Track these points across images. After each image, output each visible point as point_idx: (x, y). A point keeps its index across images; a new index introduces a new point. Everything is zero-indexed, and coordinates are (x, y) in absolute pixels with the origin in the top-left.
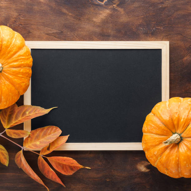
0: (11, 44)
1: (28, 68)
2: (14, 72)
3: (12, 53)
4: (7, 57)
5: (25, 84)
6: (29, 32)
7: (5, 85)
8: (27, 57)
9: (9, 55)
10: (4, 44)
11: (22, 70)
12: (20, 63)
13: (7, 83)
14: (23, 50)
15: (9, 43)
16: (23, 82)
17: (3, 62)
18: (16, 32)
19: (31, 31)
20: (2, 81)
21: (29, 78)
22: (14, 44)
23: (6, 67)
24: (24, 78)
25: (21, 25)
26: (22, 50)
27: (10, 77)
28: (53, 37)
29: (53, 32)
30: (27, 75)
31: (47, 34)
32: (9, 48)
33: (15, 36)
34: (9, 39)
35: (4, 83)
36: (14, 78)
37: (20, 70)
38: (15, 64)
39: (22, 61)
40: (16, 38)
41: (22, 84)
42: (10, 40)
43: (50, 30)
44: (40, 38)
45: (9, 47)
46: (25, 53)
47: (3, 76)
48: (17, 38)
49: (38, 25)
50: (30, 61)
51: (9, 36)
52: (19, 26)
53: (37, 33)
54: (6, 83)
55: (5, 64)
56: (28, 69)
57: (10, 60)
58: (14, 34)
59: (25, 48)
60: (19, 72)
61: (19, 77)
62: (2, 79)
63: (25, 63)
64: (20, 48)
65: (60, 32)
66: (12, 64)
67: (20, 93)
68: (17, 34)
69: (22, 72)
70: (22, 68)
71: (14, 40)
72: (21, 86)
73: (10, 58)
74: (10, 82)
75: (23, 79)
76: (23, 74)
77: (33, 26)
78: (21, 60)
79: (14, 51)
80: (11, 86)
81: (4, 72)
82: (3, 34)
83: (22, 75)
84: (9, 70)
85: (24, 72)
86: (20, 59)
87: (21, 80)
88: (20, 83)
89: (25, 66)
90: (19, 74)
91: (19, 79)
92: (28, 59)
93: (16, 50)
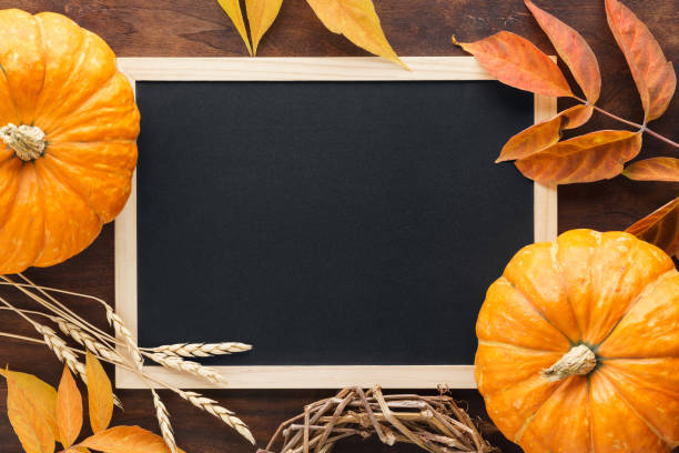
0: (72, 69)
1: (125, 142)
2: (82, 155)
3: (76, 97)
4: (60, 110)
5: (115, 190)
6: (131, 31)
7: (55, 195)
8: (122, 110)
9: (66, 104)
10: (52, 70)
11: (107, 149)
12: (101, 128)
13: (61, 187)
14: (111, 87)
15: (68, 68)
16: (111, 186)
17: (48, 123)
18: (88, 33)
19: (137, 26)
20: (46, 182)
21: (129, 174)
22: (81, 71)
23: (57, 141)
24: (113, 172)
25: (107, 7)
26: (108, 86)
27: (72, 169)
28: (202, 45)
29: (201, 29)
30: (123, 163)
31: (185, 36)
32: (67, 83)
33: (87, 45)
34: (66, 54)
35: (53, 188)
36: (85, 174)
37: (101, 149)
38: (86, 129)
39: (106, 122)
40: (88, 52)
41: (106, 192)
42: (69, 57)
43: (195, 25)
44: (163, 49)
45: (65, 80)
46: (116, 97)
47: (50, 169)
48: (92, 50)
49: (157, 8)
50: (131, 120)
51: (65, 46)
52: (100, 12)
53: (153, 33)
54: (58, 190)
55: (55, 132)
56: (126, 145)
57: (69, 120)
58: (82, 38)
59: (115, 80)
60: (100, 156)
61: (98, 169)
62: (47, 178)
63: (117, 126)
64: (101, 82)
65: (223, 28)
66: (75, 131)
67: (102, 218)
68: (90, 37)
69: (108, 156)
70: (107, 142)
71: (83, 56)
72: (105, 198)
73: (70, 112)
74: (71, 187)
75: (110, 175)
76: (110, 160)
77: (142, 13)
78: (105, 119)
79: (82, 91)
80: (73, 197)
81: (52, 155)
82: (48, 38)
83: (108, 163)
84: (67, 151)
85: (115, 154)
86: (101, 116)
87: (103, 180)
88: (102, 187)
89: (115, 138)
90: (98, 162)
91: (99, 178)
92: (125, 115)
93: (88, 86)
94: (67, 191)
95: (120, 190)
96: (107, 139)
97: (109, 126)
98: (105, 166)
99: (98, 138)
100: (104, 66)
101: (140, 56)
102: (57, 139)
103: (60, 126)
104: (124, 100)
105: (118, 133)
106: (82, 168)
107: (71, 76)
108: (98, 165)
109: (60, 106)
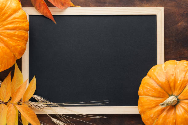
0: (5, 6)
1: (23, 31)
2: (9, 34)
3: (7, 15)
4: (2, 20)
5: (20, 47)
8: (22, 20)
9: (4, 17)
11: (17, 33)
12: (15, 26)
13: (2, 45)
14: (19, 13)
15: (4, 5)
16: (19, 45)
22: (9, 7)
23: (1, 30)
24: (20, 41)
27: (5, 39)
30: (23, 38)
32: (4, 10)
36: (10, 41)
37: (15, 32)
38: (10, 26)
39: (17, 24)
40: (11, 1)
41: (17, 47)
42: (4, 2)
46: (20, 16)
48: (13, 1)
50: (26, 24)
55: (0, 27)
56: (24, 32)
57: (5, 23)
59: (20, 11)
60: (15, 35)
61: (14, 39)
63: (21, 25)
64: (15, 11)
66: (7, 26)
69: (17, 35)
70: (17, 31)
71: (9, 2)
72: (17, 49)
73: (5, 20)
74: (5, 45)
75: (18, 41)
76: (18, 36)
78: (17, 23)
79: (9, 13)
80: (6, 48)
83: (17, 37)
85: (20, 34)
86: (15, 22)
87: (16, 43)
88: (16, 45)
89: (20, 29)
90: (14, 37)
91: (14, 42)
92: (23, 22)
93: (11, 12)
95: (22, 47)
96: (17, 29)
97: (18, 25)
99: (14, 29)
100: (16, 6)
103: (1, 25)
104: (23, 18)
105: (21, 28)
106: (9, 39)
107: (5, 9)
108: (14, 38)
109: (2, 18)
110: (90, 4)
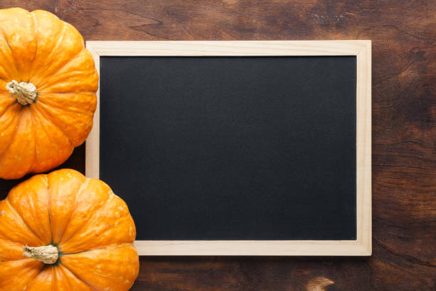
0: (54, 46)
1: (88, 93)
2: (60, 102)
3: (56, 64)
4: (47, 73)
5: (82, 124)
6: (97, 24)
7: (43, 127)
8: (87, 72)
9: (50, 68)
10: (41, 47)
11: (77, 97)
12: (73, 84)
13: (47, 123)
14: (79, 58)
15: (51, 45)
16: (80, 122)
17: (39, 82)
18: (65, 23)
19: (101, 21)
20: (37, 119)
21: (91, 114)
22: (60, 46)
23: (44, 93)
24: (80, 113)
25: (82, 9)
26: (78, 57)
27: (54, 111)
28: (143, 33)
29: (142, 23)
30: (87, 107)
31: (132, 27)
32: (51, 55)
33: (64, 30)
34: (51, 36)
35: (42, 123)
36: (62, 114)
37: (73, 98)
38: (63, 85)
39: (77, 80)
40: (65, 35)
41: (76, 126)
42: (52, 38)
43: (138, 20)
44: (117, 36)
45: (49, 53)
46: (82, 64)
47: (40, 111)
48: (68, 35)
49: (114, 10)
50: (95, 78)
51: (50, 31)
52: (77, 12)
53: (111, 25)
54: (45, 124)
55: (43, 87)
56: (89, 95)
57: (52, 79)
58: (61, 27)
59: (82, 53)
60: (72, 102)
61: (70, 111)
62: (39, 117)
63: (83, 83)
64: (73, 55)
65: (157, 22)
66: (56, 86)
67: (74, 143)
68: (67, 26)
69: (77, 102)
70: (77, 93)
71: (61, 37)
72: (76, 129)
73: (52, 74)
74: (54, 122)
75: (79, 115)
76: (77, 104)
77: (105, 13)
78: (75, 78)
79: (60, 60)
80: (55, 129)
81: (40, 101)
82: (39, 26)
83: (77, 107)
84: (50, 99)
85: (82, 101)
86: (72, 77)
87: (74, 118)
88: (74, 122)
89: (82, 90)
90: (71, 106)
91: (71, 116)
92: (88, 75)
93: (65, 57)
94: (51, 125)
95: (85, 125)
96: (77, 91)
97: (78, 82)
98: (75, 109)
99: (71, 90)
100: (75, 45)
101: (102, 40)
102: (43, 91)
103: (47, 82)
104: (88, 67)
105: (83, 88)
106: (60, 110)
107: (54, 51)
108: (71, 108)
109: (46, 69)
110: (223, 33)
